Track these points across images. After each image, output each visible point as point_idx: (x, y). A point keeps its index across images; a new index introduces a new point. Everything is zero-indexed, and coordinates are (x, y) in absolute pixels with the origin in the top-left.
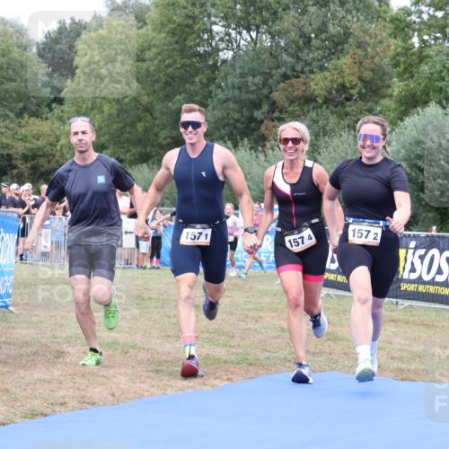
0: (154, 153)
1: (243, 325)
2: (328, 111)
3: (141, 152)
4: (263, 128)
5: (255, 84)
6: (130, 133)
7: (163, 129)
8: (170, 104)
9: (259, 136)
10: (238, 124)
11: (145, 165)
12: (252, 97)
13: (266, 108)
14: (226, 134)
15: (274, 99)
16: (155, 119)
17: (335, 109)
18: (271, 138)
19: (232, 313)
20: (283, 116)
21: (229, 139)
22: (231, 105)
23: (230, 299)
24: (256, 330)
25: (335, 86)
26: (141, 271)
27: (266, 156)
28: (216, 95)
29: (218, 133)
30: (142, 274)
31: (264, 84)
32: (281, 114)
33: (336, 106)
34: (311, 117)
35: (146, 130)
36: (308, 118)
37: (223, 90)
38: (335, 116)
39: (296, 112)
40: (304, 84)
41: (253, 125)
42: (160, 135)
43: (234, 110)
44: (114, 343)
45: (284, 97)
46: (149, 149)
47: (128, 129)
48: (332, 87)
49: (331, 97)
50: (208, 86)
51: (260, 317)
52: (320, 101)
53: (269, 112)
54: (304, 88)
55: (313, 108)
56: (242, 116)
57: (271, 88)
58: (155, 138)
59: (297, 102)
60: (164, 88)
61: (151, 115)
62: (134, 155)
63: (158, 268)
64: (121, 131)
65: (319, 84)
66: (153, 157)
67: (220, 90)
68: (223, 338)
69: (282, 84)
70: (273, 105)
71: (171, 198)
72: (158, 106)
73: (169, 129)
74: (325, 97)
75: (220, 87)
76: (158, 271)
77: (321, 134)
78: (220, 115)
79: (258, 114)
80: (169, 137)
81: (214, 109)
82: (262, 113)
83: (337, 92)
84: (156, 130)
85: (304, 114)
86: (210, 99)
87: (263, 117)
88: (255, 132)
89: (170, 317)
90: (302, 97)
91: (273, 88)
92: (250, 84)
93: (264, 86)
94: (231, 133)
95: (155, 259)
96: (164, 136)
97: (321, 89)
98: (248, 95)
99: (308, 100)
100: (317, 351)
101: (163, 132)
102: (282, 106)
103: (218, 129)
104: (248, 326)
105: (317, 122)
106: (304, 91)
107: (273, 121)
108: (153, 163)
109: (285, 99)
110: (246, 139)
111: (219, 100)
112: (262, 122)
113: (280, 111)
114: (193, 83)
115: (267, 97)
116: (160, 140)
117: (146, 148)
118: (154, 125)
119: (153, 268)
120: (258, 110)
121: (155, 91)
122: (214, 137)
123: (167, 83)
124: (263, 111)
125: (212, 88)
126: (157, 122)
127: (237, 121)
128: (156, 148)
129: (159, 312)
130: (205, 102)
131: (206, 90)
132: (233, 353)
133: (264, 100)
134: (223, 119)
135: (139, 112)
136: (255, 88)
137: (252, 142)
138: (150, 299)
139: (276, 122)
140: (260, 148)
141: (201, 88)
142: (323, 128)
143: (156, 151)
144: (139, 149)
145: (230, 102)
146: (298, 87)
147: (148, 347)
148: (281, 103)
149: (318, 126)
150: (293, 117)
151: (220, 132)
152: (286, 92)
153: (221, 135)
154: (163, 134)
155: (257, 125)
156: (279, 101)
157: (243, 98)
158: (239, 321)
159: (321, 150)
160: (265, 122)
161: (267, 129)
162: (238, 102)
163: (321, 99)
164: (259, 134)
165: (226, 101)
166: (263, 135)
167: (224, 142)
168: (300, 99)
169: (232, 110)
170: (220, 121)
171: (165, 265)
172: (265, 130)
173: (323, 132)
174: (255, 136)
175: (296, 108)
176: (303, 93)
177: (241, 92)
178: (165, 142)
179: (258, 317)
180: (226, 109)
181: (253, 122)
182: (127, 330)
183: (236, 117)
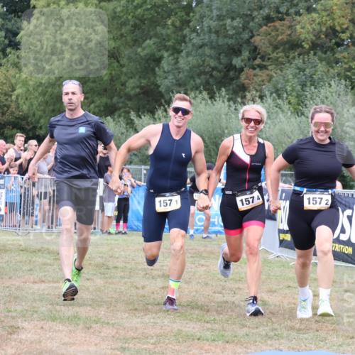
0: (121, 105)
1: (219, 298)
2: (316, 58)
3: (106, 104)
4: (243, 76)
5: (234, 28)
7: (131, 78)
8: (139, 50)
9: (238, 86)
10: (215, 73)
11: (109, 118)
12: (230, 42)
13: (246, 54)
14: (200, 84)
15: (256, 44)
16: (122, 66)
17: (324, 56)
18: (251, 88)
19: (207, 284)
20: (264, 63)
21: (205, 90)
22: (207, 51)
23: (205, 268)
24: (234, 303)
25: (324, 29)
26: (106, 236)
28: (190, 40)
29: (192, 82)
30: (107, 240)
31: (245, 28)
32: (263, 61)
33: (325, 52)
34: (296, 65)
35: (112, 79)
36: (292, 65)
37: (198, 35)
38: (324, 63)
39: (280, 59)
40: (290, 27)
41: (232, 73)
42: (127, 84)
43: (210, 57)
44: (75, 317)
45: (266, 43)
46: (115, 99)
48: (321, 31)
49: (319, 42)
50: (181, 29)
51: (239, 289)
52: (306, 46)
53: (249, 59)
54: (289, 32)
55: (299, 55)
56: (220, 63)
57: (252, 32)
58: (123, 88)
59: (282, 48)
60: (133, 32)
61: (118, 62)
62: (98, 106)
63: (125, 233)
65: (305, 27)
66: (120, 109)
67: (195, 34)
68: (197, 312)
69: (264, 27)
70: (255, 50)
71: (139, 154)
72: (126, 52)
73: (137, 77)
74: (313, 43)
75: (194, 30)
76: (124, 237)
77: (308, 84)
78: (195, 62)
79: (237, 62)
80: (138, 87)
81: (188, 54)
82: (242, 61)
83: (326, 36)
84: (123, 78)
85: (289, 62)
86: (183, 44)
87: (243, 64)
88: (235, 81)
89: (137, 288)
90: (288, 42)
91: (255, 33)
92: (228, 28)
93: (244, 30)
94: (207, 83)
95: (121, 222)
96: (132, 85)
97: (308, 33)
98: (226, 40)
99: (293, 45)
100: (302, 327)
101: (131, 81)
102: (265, 52)
103: (192, 77)
104: (225, 299)
105: (304, 70)
106: (290, 35)
107: (254, 69)
108: (120, 116)
109: (268, 45)
110: (223, 89)
111: (193, 45)
112: (241, 70)
113: (263, 58)
114: (165, 26)
115: (248, 42)
116: (127, 90)
117: (111, 98)
118: (122, 72)
119: (120, 233)
120: (237, 56)
121: (122, 35)
122: (188, 87)
123: (135, 26)
124: (242, 57)
125: (186, 31)
126: (124, 70)
127: (214, 69)
128: (122, 100)
129: (125, 283)
130: (178, 47)
131: (180, 33)
132: (208, 329)
133: (245, 46)
134: (199, 66)
136: (234, 31)
137: (231, 92)
138: (116, 267)
139: (258, 70)
140: (239, 100)
141: (174, 32)
142: (311, 77)
143: (123, 102)
144: (104, 100)
145: (206, 48)
146: (282, 31)
147: (113, 322)
148: (263, 49)
149: (305, 75)
150: (276, 65)
151: (194, 81)
152: (269, 37)
153: (196, 84)
154: (131, 83)
155: (237, 73)
156: (261, 46)
157: (220, 43)
158: (214, 292)
159: (307, 102)
160: (245, 69)
161: (247, 78)
162: (214, 48)
163: (308, 44)
164: (238, 83)
165: (201, 47)
166: (243, 85)
167: (200, 93)
168: (285, 45)
169: (208, 56)
170: (195, 69)
171: (133, 229)
172: (245, 79)
173: (311, 81)
174: (234, 86)
175: (280, 54)
176: (288, 37)
177: (218, 36)
178: (132, 93)
179: (236, 289)
180: (201, 55)
181: (232, 70)
182: (90, 303)
183: (212, 65)
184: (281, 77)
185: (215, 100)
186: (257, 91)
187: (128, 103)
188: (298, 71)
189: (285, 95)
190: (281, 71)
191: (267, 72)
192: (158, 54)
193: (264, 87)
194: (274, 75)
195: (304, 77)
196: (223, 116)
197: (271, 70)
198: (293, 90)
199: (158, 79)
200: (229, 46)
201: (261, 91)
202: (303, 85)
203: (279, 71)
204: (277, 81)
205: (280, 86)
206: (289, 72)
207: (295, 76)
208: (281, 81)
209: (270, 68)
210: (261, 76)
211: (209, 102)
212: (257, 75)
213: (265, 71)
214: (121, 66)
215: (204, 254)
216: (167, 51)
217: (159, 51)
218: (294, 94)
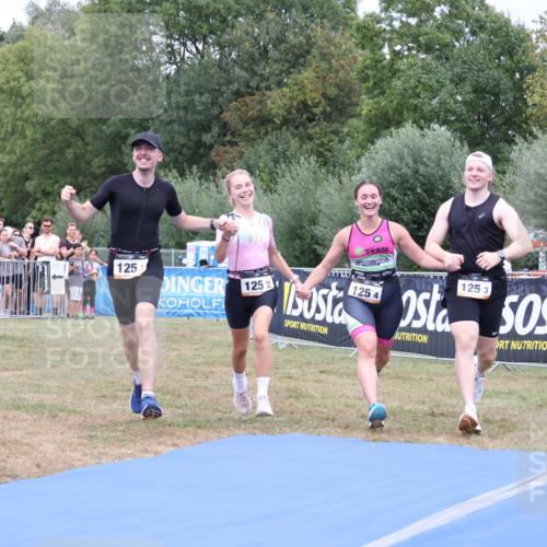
0: (86, 185)
1: (191, 382)
2: (289, 134)
4: (213, 154)
5: (203, 103)
6: (58, 161)
7: (97, 156)
8: (104, 127)
10: (184, 150)
12: (199, 117)
13: (216, 130)
14: (170, 162)
15: (226, 120)
17: (296, 131)
18: (222, 165)
19: (178, 368)
20: (234, 139)
21: (175, 167)
22: (176, 127)
23: (177, 352)
24: (206, 387)
25: (295, 104)
27: (217, 186)
31: (213, 104)
32: (234, 137)
33: (297, 128)
35: (76, 158)
36: (266, 141)
38: (297, 139)
39: (251, 135)
41: (202, 150)
42: (93, 163)
43: (179, 133)
44: (40, 405)
45: (237, 117)
47: (55, 156)
48: (292, 106)
49: (291, 117)
51: (212, 372)
52: (278, 121)
53: (219, 136)
54: (259, 108)
55: (272, 130)
56: (189, 140)
57: (221, 107)
58: (88, 167)
59: (252, 123)
61: (83, 140)
63: (93, 318)
64: (47, 160)
65: (276, 102)
66: (86, 188)
68: (168, 397)
69: (234, 103)
70: (225, 127)
72: (91, 130)
73: (103, 156)
74: (284, 117)
79: (207, 138)
80: (104, 166)
82: (212, 137)
83: (298, 111)
84: (88, 156)
85: (260, 137)
86: (151, 122)
87: (213, 141)
88: (205, 158)
89: (106, 374)
90: (258, 118)
91: (224, 108)
92: (197, 104)
94: (177, 160)
95: (88, 307)
96: (98, 164)
97: (279, 108)
98: (195, 116)
99: (264, 121)
101: (97, 160)
102: (235, 128)
104: (197, 383)
105: (276, 146)
106: (260, 111)
107: (224, 145)
108: (85, 196)
109: (238, 120)
110: (195, 167)
111: (161, 122)
112: (212, 147)
113: (233, 134)
115: (217, 118)
116: (93, 169)
117: (76, 179)
118: (86, 151)
119: (87, 317)
120: (207, 133)
124: (212, 133)
126: (89, 148)
127: (183, 146)
128: (88, 179)
130: (145, 124)
132: (179, 415)
133: (214, 121)
134: (167, 143)
135: (68, 137)
136: (203, 107)
137: (202, 170)
139: (228, 147)
140: (211, 178)
142: (284, 153)
143: (88, 182)
145: (175, 124)
146: (252, 106)
147: (80, 409)
148: (233, 125)
149: (277, 151)
150: (247, 141)
152: (238, 112)
154: (96, 162)
155: (207, 150)
156: (231, 122)
157: (189, 119)
158: (186, 377)
160: (215, 146)
161: (217, 155)
162: (183, 124)
163: (279, 119)
164: (209, 161)
165: (169, 123)
166: (213, 162)
167: (170, 170)
168: (256, 120)
169: (176, 133)
171: (100, 314)
173: (283, 157)
174: (205, 163)
175: (251, 130)
176: (259, 113)
177: (187, 113)
178: (98, 172)
180: (169, 132)
181: (202, 147)
182: (56, 390)
183: (182, 142)
184: (253, 154)
185: (186, 178)
187: (93, 182)
188: (270, 147)
190: (253, 147)
191: (238, 149)
192: (124, 132)
194: (246, 151)
195: (276, 154)
196: (194, 195)
197: (242, 147)
198: (266, 166)
199: (125, 157)
200: (198, 122)
202: (276, 162)
203: (250, 148)
204: (248, 158)
205: (251, 162)
206: (262, 148)
207: (267, 152)
208: (253, 157)
209: (240, 144)
210: (232, 153)
211: (180, 179)
212: (228, 152)
213: (235, 147)
214: (86, 144)
215: (176, 338)
216: (133, 128)
217: (126, 128)
218: (267, 170)
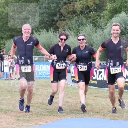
0: (15, 35)
2: (82, 16)
4: (57, 24)
5: (54, 7)
6: (6, 27)
9: (56, 27)
10: (48, 22)
11: (12, 39)
12: (53, 11)
13: (58, 16)
14: (43, 26)
15: (62, 12)
17: (85, 16)
18: (61, 27)
20: (65, 19)
21: (45, 29)
22: (45, 15)
23: (46, 91)
24: (56, 102)
25: (85, 6)
31: (57, 7)
34: (75, 19)
38: (85, 18)
40: (73, 6)
41: (54, 23)
44: (1, 109)
45: (65, 11)
46: (13, 33)
47: (5, 25)
49: (83, 11)
53: (59, 17)
54: (73, 8)
56: (50, 19)
57: (60, 8)
59: (70, 13)
62: (7, 35)
65: (78, 6)
67: (40, 9)
68: (44, 106)
69: (64, 6)
70: (61, 14)
74: (81, 11)
79: (55, 18)
82: (57, 18)
83: (86, 9)
85: (73, 18)
87: (57, 19)
90: (72, 11)
92: (52, 7)
94: (45, 26)
97: (79, 8)
98: (51, 11)
99: (74, 12)
102: (65, 15)
107: (61, 21)
110: (52, 28)
111: (40, 13)
112: (57, 21)
113: (64, 17)
115: (59, 11)
116: (17, 29)
117: (12, 33)
120: (55, 16)
122: (39, 28)
124: (57, 17)
127: (47, 21)
128: (16, 33)
132: (48, 112)
133: (58, 13)
134: (42, 20)
138: (15, 91)
139: (63, 21)
140: (57, 32)
142: (81, 23)
143: (16, 34)
144: (9, 33)
145: (44, 14)
146: (70, 7)
147: (14, 110)
148: (64, 14)
149: (79, 22)
150: (69, 19)
151: (41, 25)
152: (66, 9)
153: (41, 27)
155: (55, 23)
156: (63, 13)
157: (49, 12)
159: (80, 32)
160: (58, 21)
161: (59, 24)
162: (47, 14)
163: (79, 12)
164: (56, 26)
165: (42, 14)
166: (58, 26)
168: (72, 12)
169: (45, 17)
170: (41, 22)
172: (58, 24)
173: (81, 24)
174: (55, 27)
175: (70, 15)
176: (73, 10)
177: (48, 10)
179: (57, 97)
180: (43, 17)
181: (54, 21)
182: (6, 104)
183: (47, 20)
184: (71, 23)
185: (49, 32)
186: (63, 28)
187: (18, 34)
188: (76, 21)
189: (72, 30)
190: (71, 21)
191: (66, 22)
193: (65, 27)
194: (68, 23)
195: (79, 23)
197: (67, 21)
198: (75, 28)
200: (52, 13)
201: (64, 28)
202: (79, 26)
203: (70, 21)
204: (69, 25)
205: (70, 26)
206: (73, 22)
207: (76, 23)
208: (71, 25)
209: (67, 20)
210: (64, 23)
211: (47, 32)
212: (62, 23)
213: (65, 21)
218: (76, 29)
